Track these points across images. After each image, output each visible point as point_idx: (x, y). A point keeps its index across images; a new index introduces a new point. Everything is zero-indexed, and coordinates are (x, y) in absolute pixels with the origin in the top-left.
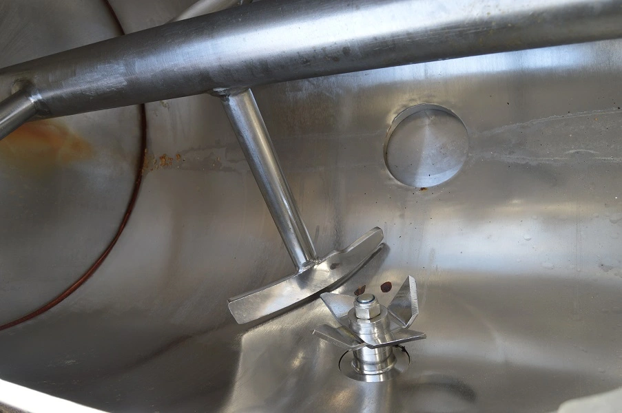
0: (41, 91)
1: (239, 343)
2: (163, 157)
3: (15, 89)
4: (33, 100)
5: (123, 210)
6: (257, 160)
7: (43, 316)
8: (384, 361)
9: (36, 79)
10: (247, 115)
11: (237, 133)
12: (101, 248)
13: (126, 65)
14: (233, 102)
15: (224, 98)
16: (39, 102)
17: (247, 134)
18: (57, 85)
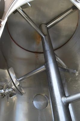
0: (45, 37)
1: (5, 69)
2: (38, 56)
3: (45, 34)
4: (43, 36)
5: (28, 50)
6: (35, 71)
7: (11, 38)
8: (2, 93)
9: (47, 37)
10: (42, 69)
11: (39, 67)
12: (22, 47)
13: (48, 50)
14: (44, 66)
15: (44, 65)
16: (43, 37)
17: (39, 69)
18: (46, 40)
